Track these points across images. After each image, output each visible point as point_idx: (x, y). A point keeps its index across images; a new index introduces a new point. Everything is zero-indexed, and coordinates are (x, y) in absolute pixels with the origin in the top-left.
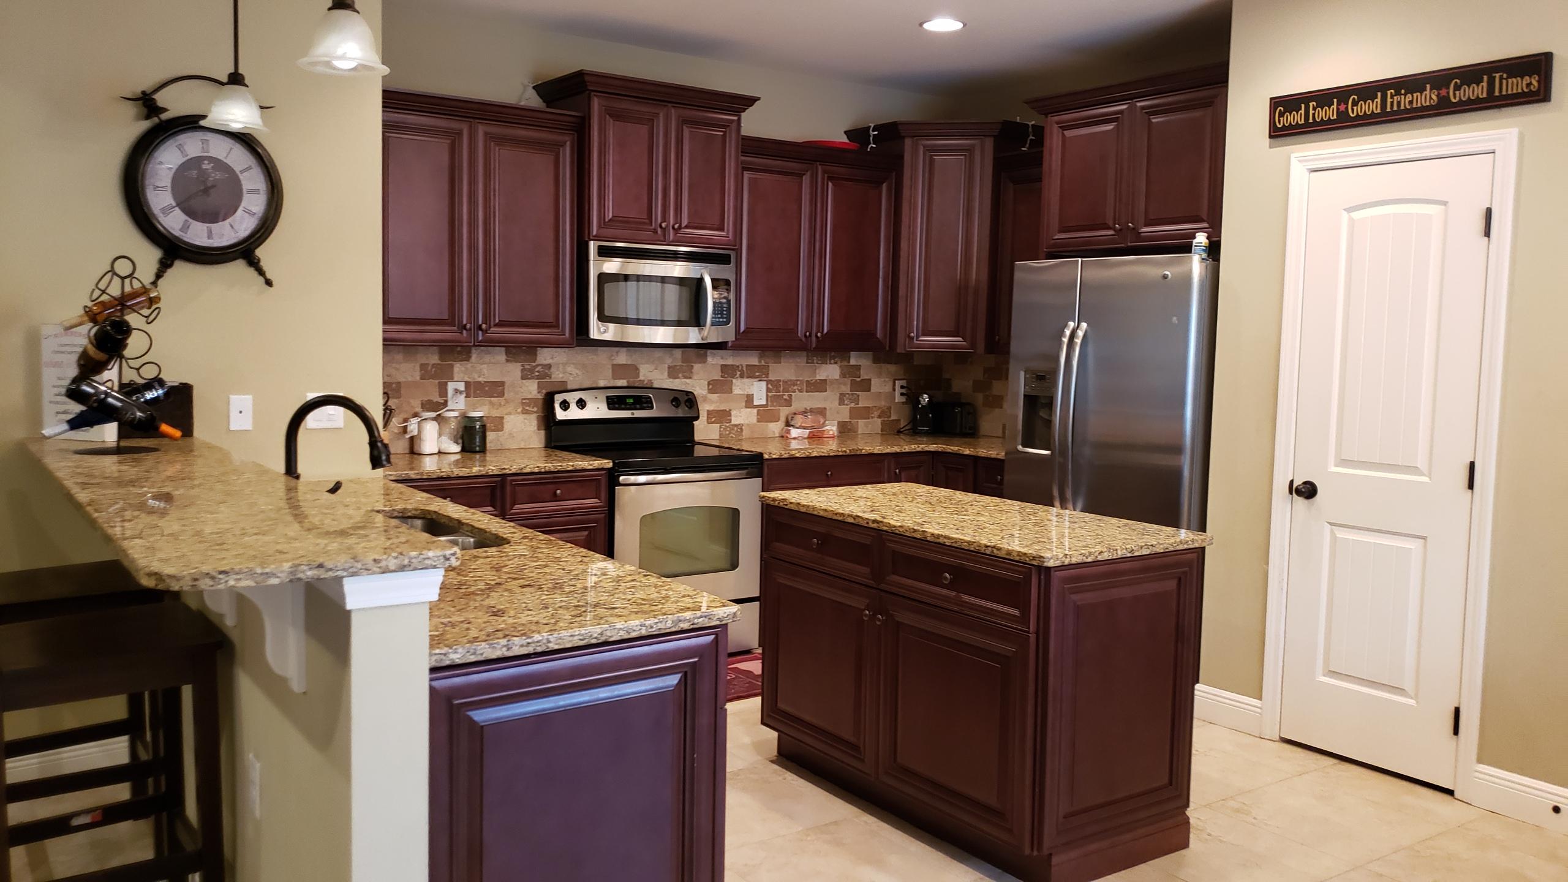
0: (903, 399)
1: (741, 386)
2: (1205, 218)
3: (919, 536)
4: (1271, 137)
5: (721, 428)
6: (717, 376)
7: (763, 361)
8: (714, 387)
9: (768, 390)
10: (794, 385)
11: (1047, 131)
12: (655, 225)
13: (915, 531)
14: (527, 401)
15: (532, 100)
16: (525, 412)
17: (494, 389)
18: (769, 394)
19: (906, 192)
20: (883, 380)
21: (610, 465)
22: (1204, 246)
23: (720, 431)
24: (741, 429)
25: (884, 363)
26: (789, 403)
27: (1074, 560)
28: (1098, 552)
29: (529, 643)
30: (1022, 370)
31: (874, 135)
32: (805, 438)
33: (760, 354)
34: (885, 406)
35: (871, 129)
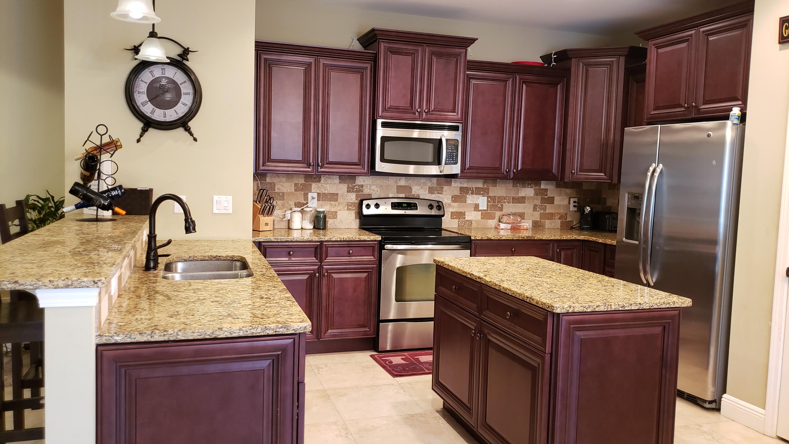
0: (576, 209)
1: (471, 199)
2: (740, 98)
3: (497, 288)
4: (780, 43)
5: (459, 221)
6: (457, 193)
7: (485, 185)
8: (455, 199)
9: (488, 201)
10: (505, 199)
11: (649, 50)
12: (414, 110)
13: (496, 285)
14: (350, 204)
15: (357, 46)
16: (348, 209)
17: (333, 197)
18: (489, 203)
19: (572, 89)
20: (562, 197)
21: (380, 239)
22: (737, 116)
23: (458, 223)
24: (471, 223)
25: (562, 188)
26: (501, 209)
27: (576, 310)
28: (596, 306)
29: (165, 335)
30: (627, 192)
31: (554, 57)
32: (508, 229)
33: (484, 181)
34: (563, 213)
35: (553, 54)
